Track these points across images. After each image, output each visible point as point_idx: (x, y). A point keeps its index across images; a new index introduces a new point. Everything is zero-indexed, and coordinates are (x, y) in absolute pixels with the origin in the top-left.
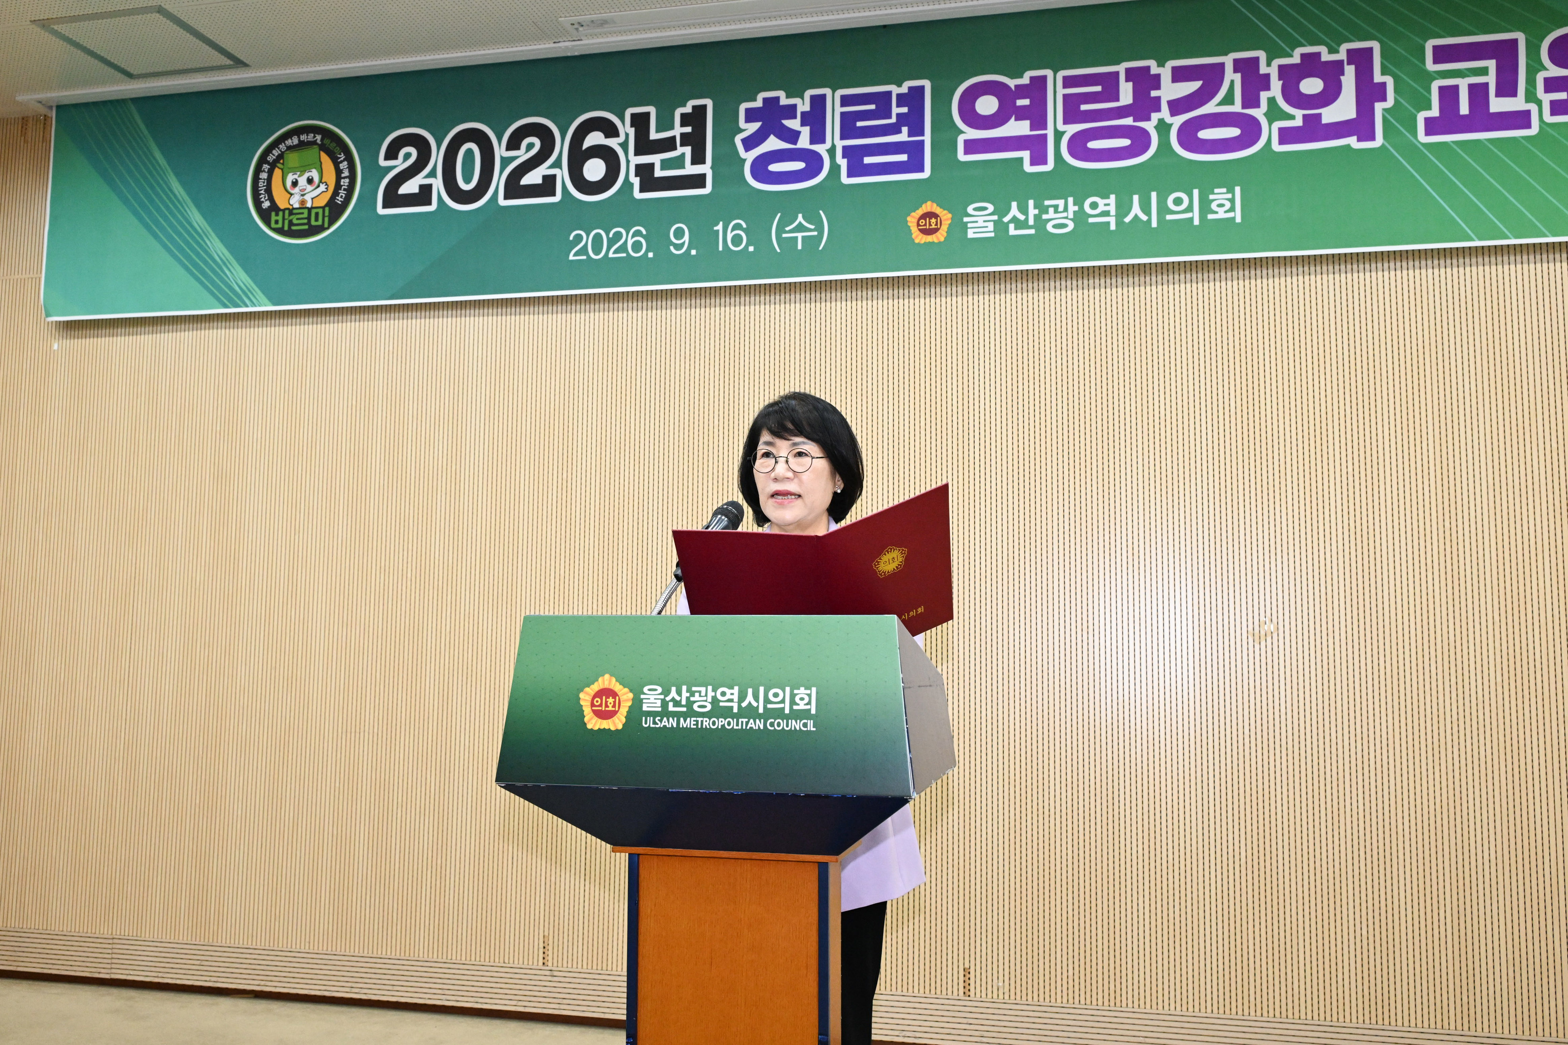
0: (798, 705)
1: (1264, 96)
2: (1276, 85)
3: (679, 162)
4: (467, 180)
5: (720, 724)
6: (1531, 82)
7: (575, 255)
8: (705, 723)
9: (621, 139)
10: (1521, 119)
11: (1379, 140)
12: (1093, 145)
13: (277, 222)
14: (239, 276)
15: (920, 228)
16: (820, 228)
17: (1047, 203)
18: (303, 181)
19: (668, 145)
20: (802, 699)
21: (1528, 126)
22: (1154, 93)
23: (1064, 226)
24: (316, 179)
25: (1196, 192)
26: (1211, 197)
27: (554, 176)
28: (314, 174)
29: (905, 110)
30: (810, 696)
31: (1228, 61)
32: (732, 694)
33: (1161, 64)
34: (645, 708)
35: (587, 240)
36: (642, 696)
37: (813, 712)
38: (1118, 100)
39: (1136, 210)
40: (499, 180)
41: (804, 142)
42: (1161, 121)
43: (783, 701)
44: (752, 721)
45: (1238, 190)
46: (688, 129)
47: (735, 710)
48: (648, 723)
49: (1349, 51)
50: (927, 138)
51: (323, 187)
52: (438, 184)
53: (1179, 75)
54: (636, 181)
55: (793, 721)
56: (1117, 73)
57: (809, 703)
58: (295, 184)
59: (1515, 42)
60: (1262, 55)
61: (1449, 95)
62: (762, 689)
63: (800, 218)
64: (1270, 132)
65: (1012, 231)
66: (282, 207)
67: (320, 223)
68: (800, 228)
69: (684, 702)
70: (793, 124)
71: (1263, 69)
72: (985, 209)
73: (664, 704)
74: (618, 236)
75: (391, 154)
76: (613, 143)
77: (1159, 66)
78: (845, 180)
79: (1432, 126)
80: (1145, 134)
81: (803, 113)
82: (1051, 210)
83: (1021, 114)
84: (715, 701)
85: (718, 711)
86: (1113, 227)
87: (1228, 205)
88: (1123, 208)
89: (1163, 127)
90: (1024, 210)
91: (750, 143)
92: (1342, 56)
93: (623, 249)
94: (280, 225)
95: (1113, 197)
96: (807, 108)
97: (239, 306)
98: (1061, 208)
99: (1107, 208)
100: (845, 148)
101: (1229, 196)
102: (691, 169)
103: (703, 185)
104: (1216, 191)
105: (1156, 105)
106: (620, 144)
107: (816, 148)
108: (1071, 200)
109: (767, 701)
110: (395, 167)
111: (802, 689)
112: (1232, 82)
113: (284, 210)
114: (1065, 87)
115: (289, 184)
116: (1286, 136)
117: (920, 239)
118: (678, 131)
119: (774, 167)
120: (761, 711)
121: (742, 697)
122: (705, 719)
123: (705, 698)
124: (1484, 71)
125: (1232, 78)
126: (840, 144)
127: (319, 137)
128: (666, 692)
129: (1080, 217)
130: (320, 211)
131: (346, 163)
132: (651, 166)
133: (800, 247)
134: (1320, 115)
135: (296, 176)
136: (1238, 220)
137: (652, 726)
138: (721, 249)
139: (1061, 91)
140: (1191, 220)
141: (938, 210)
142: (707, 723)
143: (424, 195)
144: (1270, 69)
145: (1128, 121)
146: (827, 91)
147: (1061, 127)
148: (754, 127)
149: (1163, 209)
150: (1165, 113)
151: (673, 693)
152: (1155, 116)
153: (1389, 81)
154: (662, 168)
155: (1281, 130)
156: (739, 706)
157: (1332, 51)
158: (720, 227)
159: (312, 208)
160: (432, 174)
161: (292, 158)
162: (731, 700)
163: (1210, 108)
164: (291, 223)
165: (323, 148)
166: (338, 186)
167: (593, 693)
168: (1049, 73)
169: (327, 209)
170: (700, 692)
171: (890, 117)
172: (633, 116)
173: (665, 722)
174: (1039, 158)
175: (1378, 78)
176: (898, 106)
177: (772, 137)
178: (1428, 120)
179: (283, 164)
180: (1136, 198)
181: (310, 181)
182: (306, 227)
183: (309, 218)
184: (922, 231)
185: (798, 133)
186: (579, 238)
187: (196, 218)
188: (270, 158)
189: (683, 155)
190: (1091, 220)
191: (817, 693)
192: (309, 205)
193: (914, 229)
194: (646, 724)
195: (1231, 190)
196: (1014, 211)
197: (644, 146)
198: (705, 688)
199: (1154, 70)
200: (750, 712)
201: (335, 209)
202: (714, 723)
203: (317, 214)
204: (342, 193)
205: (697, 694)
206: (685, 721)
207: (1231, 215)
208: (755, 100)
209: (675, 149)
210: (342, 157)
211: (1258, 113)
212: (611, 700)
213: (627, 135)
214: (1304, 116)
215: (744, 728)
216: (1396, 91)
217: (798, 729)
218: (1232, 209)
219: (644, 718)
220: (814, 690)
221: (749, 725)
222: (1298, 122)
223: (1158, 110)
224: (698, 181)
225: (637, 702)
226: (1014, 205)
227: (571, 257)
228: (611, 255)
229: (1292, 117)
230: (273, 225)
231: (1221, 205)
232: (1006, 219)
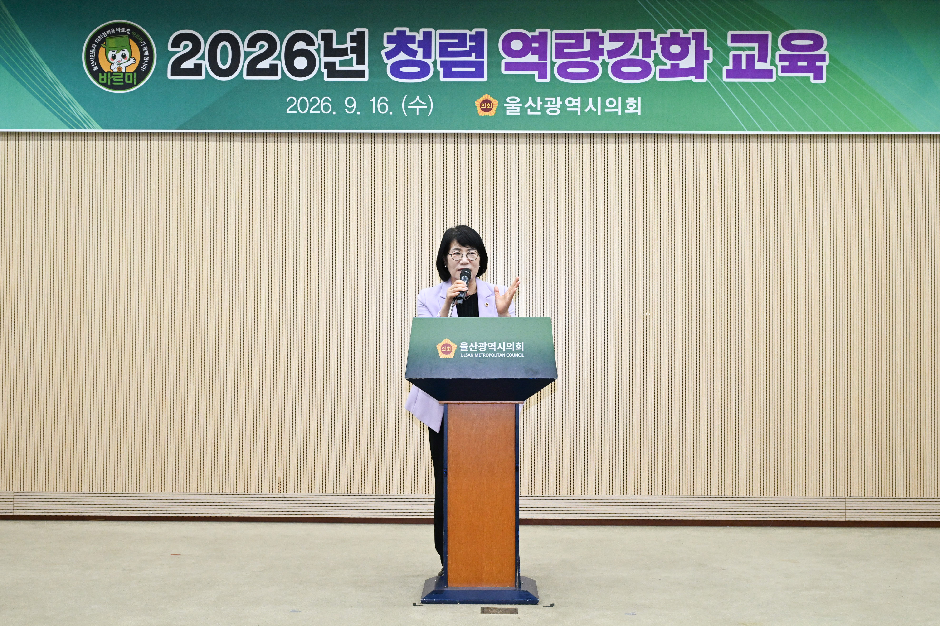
0: (517, 348)
1: (653, 52)
2: (659, 47)
3: (349, 62)
4: (224, 63)
5: (490, 355)
6: (773, 56)
7: (290, 110)
8: (484, 355)
9: (316, 47)
10: (768, 74)
11: (705, 79)
12: (570, 70)
13: (103, 79)
14: (79, 111)
15: (481, 108)
16: (428, 105)
17: (547, 99)
18: (119, 56)
19: (344, 52)
20: (519, 346)
21: (771, 77)
22: (600, 46)
23: (555, 111)
24: (128, 55)
25: (620, 98)
26: (627, 101)
27: (277, 65)
28: (126, 52)
29: (474, 44)
30: (521, 345)
31: (636, 32)
32: (493, 345)
33: (604, 32)
34: (461, 350)
35: (297, 102)
36: (460, 346)
37: (523, 350)
38: (583, 48)
39: (591, 105)
40: (243, 65)
41: (419, 57)
42: (604, 61)
43: (512, 347)
44: (501, 354)
45: (639, 99)
46: (355, 45)
47: (495, 350)
48: (463, 355)
49: (693, 33)
50: (486, 60)
51: (132, 61)
52: (205, 64)
53: (613, 38)
54: (325, 71)
55: (516, 354)
56: (583, 34)
57: (521, 348)
58: (114, 57)
59: (767, 36)
60: (652, 31)
61: (737, 59)
62: (504, 343)
63: (418, 98)
64: (655, 70)
65: (529, 112)
66: (106, 71)
67: (131, 82)
68: (418, 104)
69: (476, 348)
70: (414, 46)
71: (653, 39)
72: (516, 100)
73: (469, 349)
74: (315, 101)
75: (176, 44)
76: (311, 48)
77: (603, 32)
78: (442, 79)
79: (729, 74)
80: (595, 66)
81: (419, 41)
82: (549, 103)
83: (534, 51)
84: (487, 347)
85: (488, 351)
86: (579, 114)
87: (635, 106)
88: (584, 104)
89: (604, 64)
90: (535, 102)
91: (390, 55)
92: (690, 35)
93: (318, 108)
94: (105, 82)
95: (579, 98)
96: (421, 38)
97: (81, 129)
98: (554, 102)
99: (576, 104)
100: (441, 62)
101: (635, 102)
102: (356, 67)
103: (364, 76)
104: (629, 98)
105: (601, 52)
106: (315, 50)
107: (426, 60)
108: (559, 98)
109: (506, 347)
110: (179, 52)
111: (519, 343)
112: (638, 44)
113: (107, 73)
114: (556, 39)
115: (110, 57)
116: (663, 73)
117: (482, 113)
118: (349, 45)
119: (403, 69)
120: (504, 350)
121: (497, 346)
122: (484, 354)
123: (483, 347)
124: (753, 49)
125: (638, 42)
126: (439, 60)
127: (128, 31)
128: (469, 344)
129: (563, 107)
130: (131, 75)
131: (146, 47)
132: (334, 63)
133: (418, 114)
134: (678, 64)
135: (114, 53)
136: (639, 114)
137: (464, 356)
138: (374, 112)
139: (555, 41)
140: (617, 112)
141: (491, 99)
142: (485, 355)
143: (197, 70)
144: (656, 39)
145: (588, 59)
146: (432, 30)
147: (554, 60)
148: (392, 46)
149: (604, 106)
150: (605, 57)
151: (472, 345)
152: (601, 58)
153: (711, 49)
154: (340, 65)
155: (661, 70)
156: (496, 349)
157: (685, 32)
158: (373, 100)
159: (125, 72)
160: (202, 58)
161: (111, 42)
162: (493, 347)
163: (627, 56)
164: (112, 81)
165: (131, 37)
166: (142, 61)
167: (442, 345)
168: (548, 31)
169: (135, 74)
170: (482, 344)
171: (466, 47)
172: (323, 34)
173: (469, 355)
174: (543, 75)
175: (706, 48)
176: (470, 41)
177: (402, 53)
178: (727, 71)
179: (105, 45)
180: (591, 99)
181: (124, 56)
182: (122, 84)
183: (124, 78)
184: (483, 110)
185: (417, 52)
186: (292, 101)
187: (49, 74)
188: (97, 41)
189: (352, 58)
190: (569, 109)
191: (524, 344)
192: (124, 70)
193: (479, 108)
194: (462, 356)
195: (636, 99)
196: (530, 102)
197: (329, 52)
198: (483, 343)
199: (601, 34)
200: (500, 351)
201: (141, 75)
202: (487, 355)
203: (129, 77)
204: (145, 65)
205: (481, 345)
206: (477, 354)
207: (636, 111)
208: (392, 31)
209: (347, 55)
210: (144, 43)
211: (650, 61)
212: (448, 348)
213: (319, 45)
214: (671, 64)
215: (498, 356)
216: (714, 55)
217: (517, 356)
218: (636, 108)
219: (461, 354)
220: (523, 343)
221: (500, 356)
222: (668, 67)
223: (602, 55)
224: (361, 74)
225: (459, 348)
226: (530, 99)
227: (288, 112)
228: (311, 112)
229: (666, 64)
230: (101, 81)
231: (631, 106)
232: (526, 106)
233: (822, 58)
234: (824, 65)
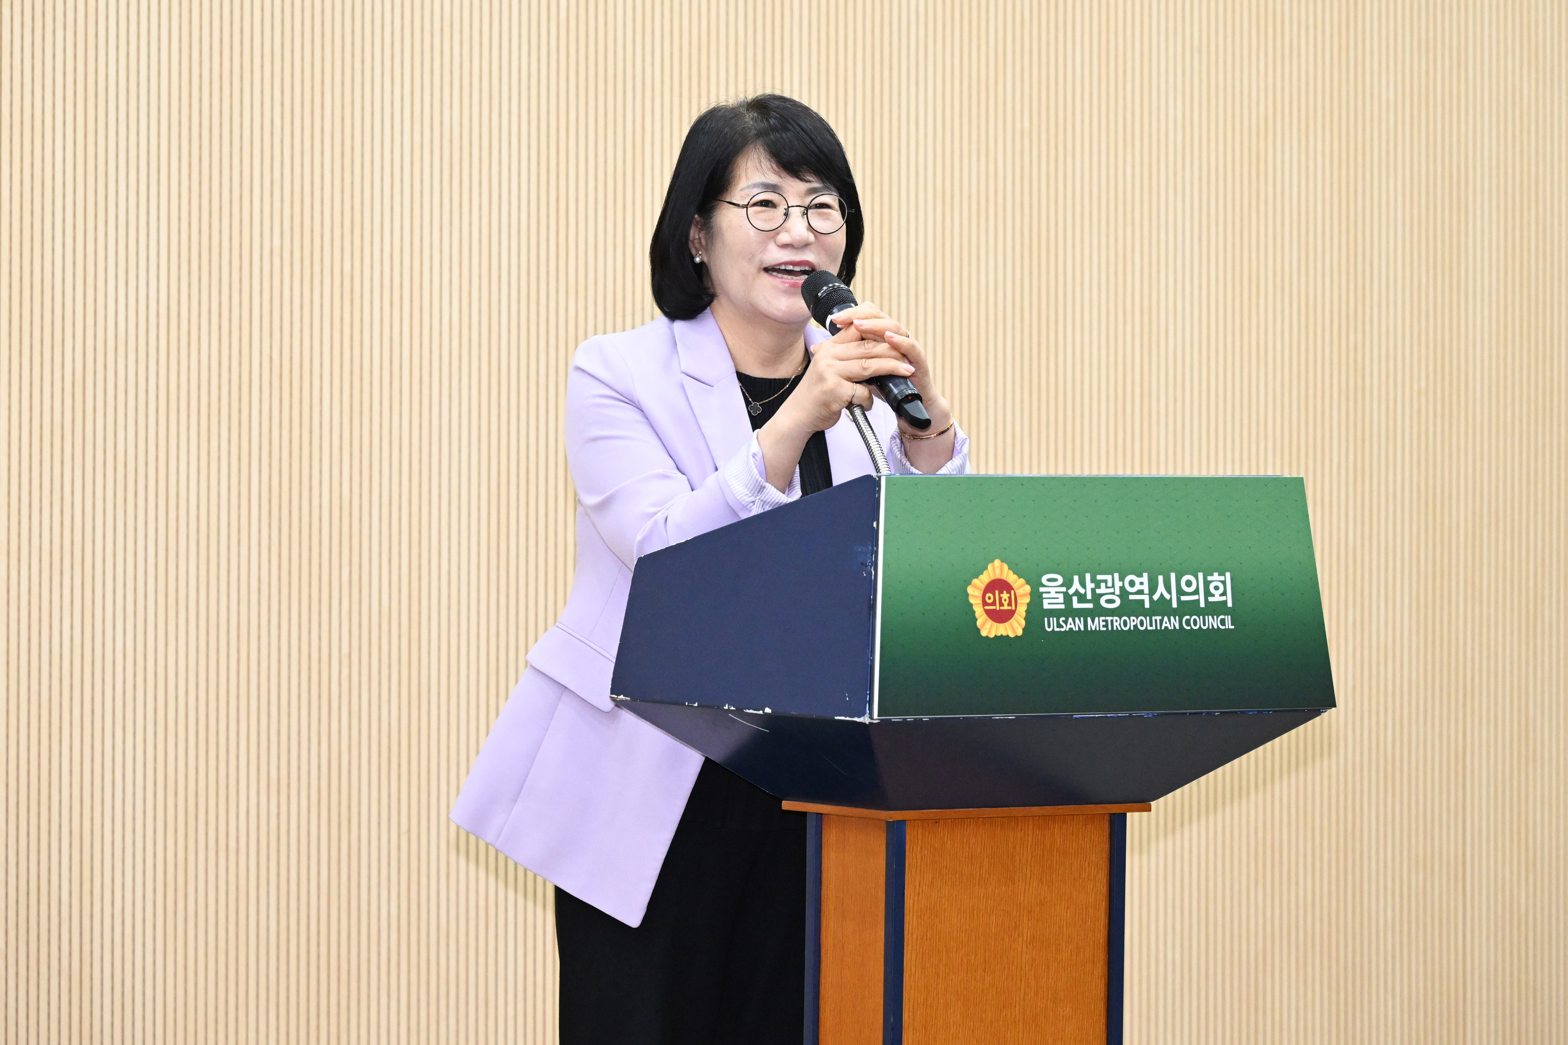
0: (1213, 595)
5: (1133, 624)
8: (1115, 624)
20: (1217, 588)
30: (1224, 583)
32: (1142, 583)
34: (1046, 605)
36: (1042, 589)
37: (1230, 604)
43: (1196, 592)
44: (1165, 618)
47: (1147, 604)
48: (1051, 626)
55: (1210, 617)
57: (1224, 594)
62: (1173, 576)
69: (1089, 596)
73: (1068, 599)
84: (1124, 593)
85: (1129, 607)
109: (1180, 592)
111: (1215, 574)
120: (1175, 605)
121: (1153, 589)
122: (1115, 618)
123: (1111, 590)
128: (1068, 584)
137: (1056, 629)
142: (1117, 623)
151: (1076, 584)
156: (1151, 599)
162: (1141, 592)
167: (983, 587)
170: (1106, 581)
173: (1070, 625)
191: (1232, 579)
194: (1049, 627)
198: (1111, 576)
200: (1163, 607)
202: (1125, 624)
205: (1103, 585)
206: (1093, 621)
212: (1005, 596)
215: (1159, 628)
217: (1216, 627)
219: (1046, 619)
220: (1228, 575)
221: (1164, 625)
225: (1036, 598)
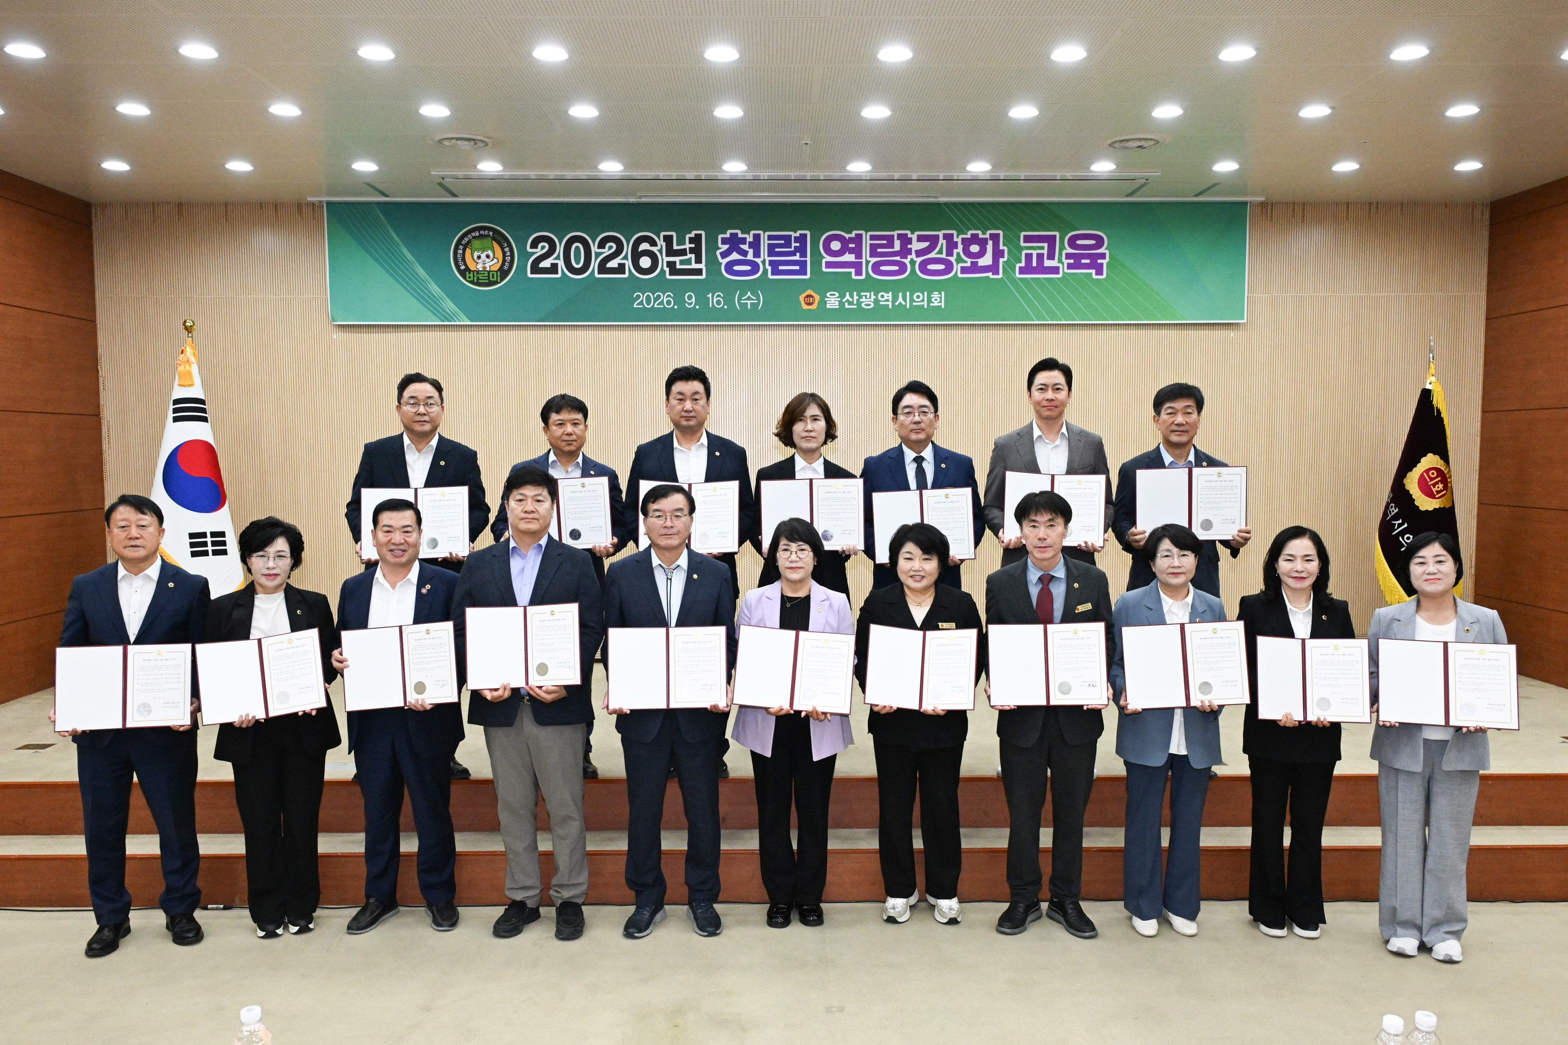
1: (955, 251)
2: (960, 247)
3: (689, 262)
4: (578, 263)
6: (1060, 254)
7: (637, 305)
9: (659, 247)
10: (1055, 270)
11: (1000, 276)
12: (882, 268)
13: (470, 277)
14: (449, 305)
16: (759, 299)
17: (862, 294)
18: (483, 256)
19: (683, 252)
21: (1058, 273)
22: (909, 246)
23: (869, 305)
24: (491, 256)
25: (926, 293)
26: (932, 296)
27: (624, 264)
28: (490, 253)
29: (798, 245)
31: (941, 234)
33: (912, 233)
35: (643, 298)
38: (893, 248)
39: (900, 299)
40: (595, 264)
41: (750, 256)
42: (912, 259)
45: (943, 293)
46: (693, 246)
49: (990, 234)
50: (808, 259)
51: (495, 261)
52: (561, 263)
53: (921, 239)
54: (667, 270)
56: (893, 236)
58: (479, 257)
59: (1055, 236)
60: (955, 232)
61: (1029, 257)
63: (749, 293)
64: (957, 268)
65: (847, 306)
66: (472, 269)
67: (495, 279)
68: (749, 298)
70: (745, 247)
71: (955, 239)
72: (835, 295)
74: (659, 297)
75: (534, 245)
76: (654, 249)
77: (911, 234)
78: (770, 276)
79: (1022, 271)
80: (905, 264)
81: (749, 242)
82: (864, 297)
83: (851, 251)
86: (890, 307)
87: (939, 300)
88: (895, 298)
89: (913, 262)
90: (852, 296)
91: (724, 255)
92: (987, 236)
93: (662, 303)
94: (472, 279)
95: (890, 293)
96: (751, 240)
97: (451, 321)
98: (868, 297)
99: (888, 298)
100: (770, 261)
101: (939, 296)
102: (694, 266)
103: (701, 274)
104: (934, 293)
105: (909, 252)
106: (658, 250)
107: (756, 260)
108: (872, 293)
110: (537, 253)
112: (942, 244)
113: (473, 271)
114: (871, 240)
115: (475, 257)
116: (964, 270)
117: (805, 307)
118: (687, 246)
119: (736, 268)
124: (1043, 248)
125: (942, 242)
126: (768, 259)
127: (491, 233)
129: (876, 301)
130: (495, 273)
131: (508, 248)
132: (675, 262)
133: (749, 308)
134: (978, 262)
135: (479, 253)
136: (943, 307)
138: (711, 306)
139: (869, 242)
140: (923, 305)
141: (813, 294)
143: (554, 269)
144: (958, 239)
145: (898, 258)
146: (761, 232)
147: (869, 259)
148: (726, 247)
149: (912, 300)
150: (913, 256)
152: (909, 257)
153: (1006, 249)
154: (680, 264)
155: (962, 268)
157: (984, 233)
158: (710, 296)
159: (490, 271)
160: (558, 258)
161: (476, 243)
163: (933, 255)
164: (478, 278)
165: (494, 239)
166: (504, 261)
168: (863, 232)
169: (499, 272)
171: (791, 248)
172: (664, 236)
174: (859, 273)
175: (1001, 247)
176: (795, 242)
177: (735, 253)
178: (1020, 268)
179: (471, 246)
180: (900, 294)
181: (488, 256)
182: (488, 281)
183: (489, 276)
184: (806, 303)
185: (747, 252)
186: (638, 297)
187: (421, 271)
188: (463, 242)
189: (691, 258)
190: (881, 303)
192: (488, 269)
193: (803, 302)
195: (940, 293)
196: (848, 297)
197: (671, 252)
199: (910, 236)
201: (503, 273)
203: (493, 275)
204: (507, 264)
207: (940, 304)
208: (726, 234)
209: (687, 255)
210: (506, 245)
211: (952, 259)
213: (662, 246)
214: (971, 262)
216: (1008, 254)
218: (940, 302)
222: (969, 264)
223: (911, 254)
224: (699, 272)
226: (848, 294)
227: (635, 306)
228: (655, 306)
229: (966, 262)
230: (468, 279)
231: (936, 300)
232: (844, 300)
233: (1103, 256)
234: (1105, 262)
